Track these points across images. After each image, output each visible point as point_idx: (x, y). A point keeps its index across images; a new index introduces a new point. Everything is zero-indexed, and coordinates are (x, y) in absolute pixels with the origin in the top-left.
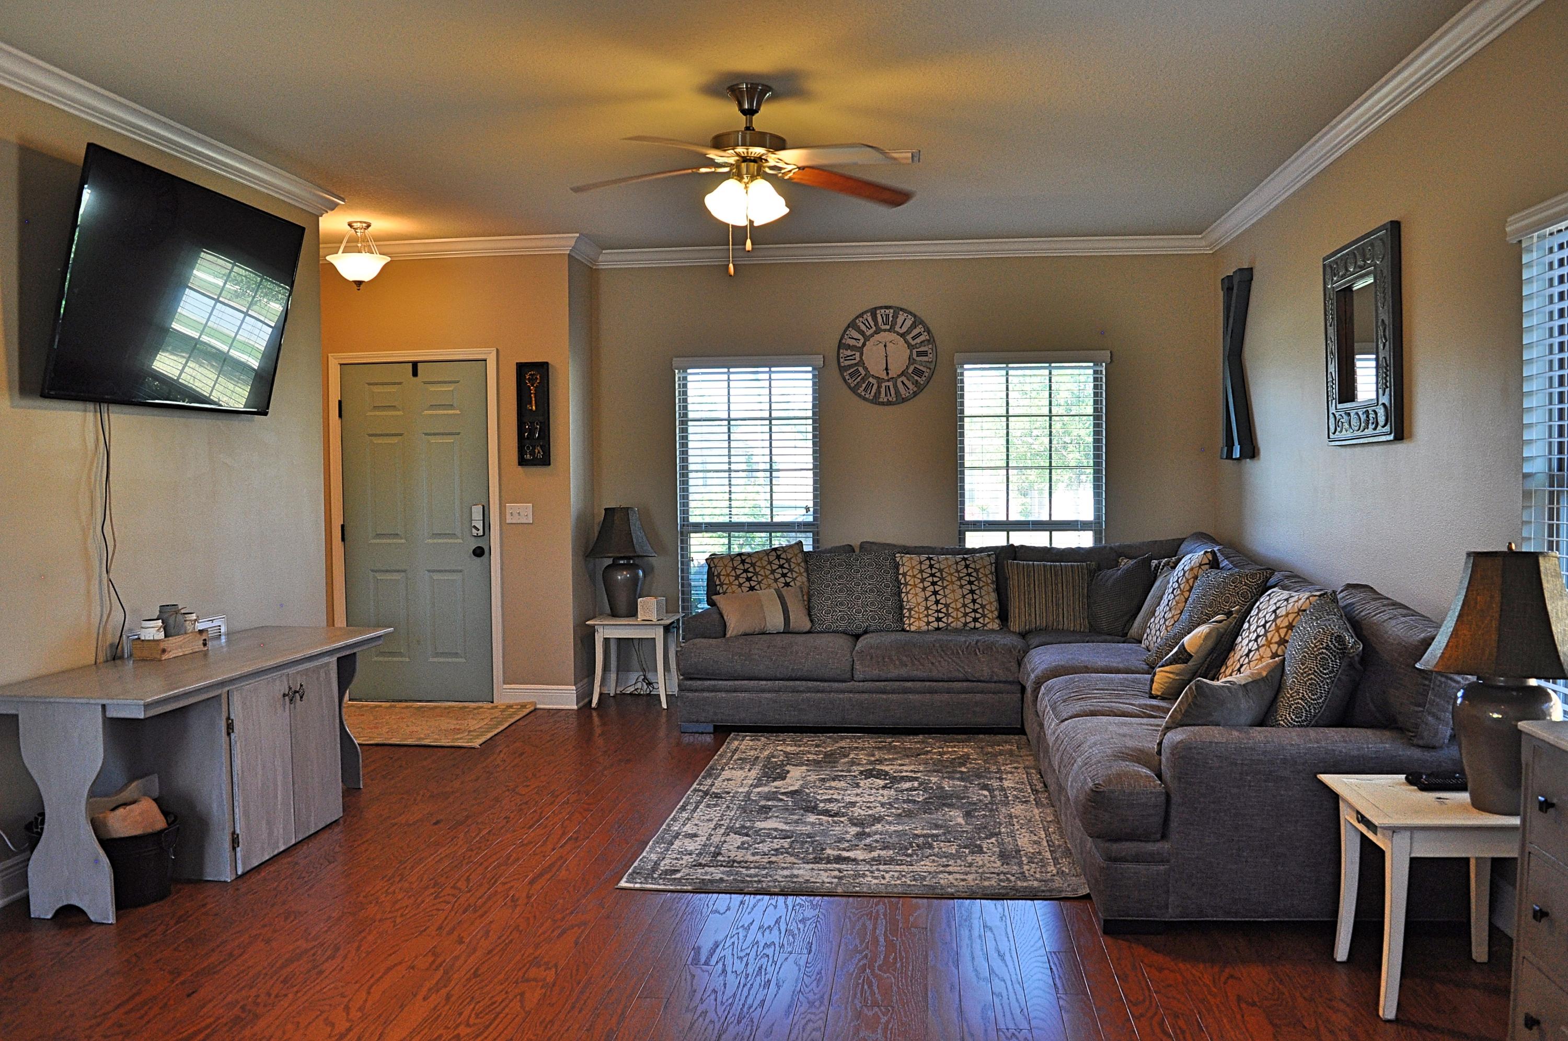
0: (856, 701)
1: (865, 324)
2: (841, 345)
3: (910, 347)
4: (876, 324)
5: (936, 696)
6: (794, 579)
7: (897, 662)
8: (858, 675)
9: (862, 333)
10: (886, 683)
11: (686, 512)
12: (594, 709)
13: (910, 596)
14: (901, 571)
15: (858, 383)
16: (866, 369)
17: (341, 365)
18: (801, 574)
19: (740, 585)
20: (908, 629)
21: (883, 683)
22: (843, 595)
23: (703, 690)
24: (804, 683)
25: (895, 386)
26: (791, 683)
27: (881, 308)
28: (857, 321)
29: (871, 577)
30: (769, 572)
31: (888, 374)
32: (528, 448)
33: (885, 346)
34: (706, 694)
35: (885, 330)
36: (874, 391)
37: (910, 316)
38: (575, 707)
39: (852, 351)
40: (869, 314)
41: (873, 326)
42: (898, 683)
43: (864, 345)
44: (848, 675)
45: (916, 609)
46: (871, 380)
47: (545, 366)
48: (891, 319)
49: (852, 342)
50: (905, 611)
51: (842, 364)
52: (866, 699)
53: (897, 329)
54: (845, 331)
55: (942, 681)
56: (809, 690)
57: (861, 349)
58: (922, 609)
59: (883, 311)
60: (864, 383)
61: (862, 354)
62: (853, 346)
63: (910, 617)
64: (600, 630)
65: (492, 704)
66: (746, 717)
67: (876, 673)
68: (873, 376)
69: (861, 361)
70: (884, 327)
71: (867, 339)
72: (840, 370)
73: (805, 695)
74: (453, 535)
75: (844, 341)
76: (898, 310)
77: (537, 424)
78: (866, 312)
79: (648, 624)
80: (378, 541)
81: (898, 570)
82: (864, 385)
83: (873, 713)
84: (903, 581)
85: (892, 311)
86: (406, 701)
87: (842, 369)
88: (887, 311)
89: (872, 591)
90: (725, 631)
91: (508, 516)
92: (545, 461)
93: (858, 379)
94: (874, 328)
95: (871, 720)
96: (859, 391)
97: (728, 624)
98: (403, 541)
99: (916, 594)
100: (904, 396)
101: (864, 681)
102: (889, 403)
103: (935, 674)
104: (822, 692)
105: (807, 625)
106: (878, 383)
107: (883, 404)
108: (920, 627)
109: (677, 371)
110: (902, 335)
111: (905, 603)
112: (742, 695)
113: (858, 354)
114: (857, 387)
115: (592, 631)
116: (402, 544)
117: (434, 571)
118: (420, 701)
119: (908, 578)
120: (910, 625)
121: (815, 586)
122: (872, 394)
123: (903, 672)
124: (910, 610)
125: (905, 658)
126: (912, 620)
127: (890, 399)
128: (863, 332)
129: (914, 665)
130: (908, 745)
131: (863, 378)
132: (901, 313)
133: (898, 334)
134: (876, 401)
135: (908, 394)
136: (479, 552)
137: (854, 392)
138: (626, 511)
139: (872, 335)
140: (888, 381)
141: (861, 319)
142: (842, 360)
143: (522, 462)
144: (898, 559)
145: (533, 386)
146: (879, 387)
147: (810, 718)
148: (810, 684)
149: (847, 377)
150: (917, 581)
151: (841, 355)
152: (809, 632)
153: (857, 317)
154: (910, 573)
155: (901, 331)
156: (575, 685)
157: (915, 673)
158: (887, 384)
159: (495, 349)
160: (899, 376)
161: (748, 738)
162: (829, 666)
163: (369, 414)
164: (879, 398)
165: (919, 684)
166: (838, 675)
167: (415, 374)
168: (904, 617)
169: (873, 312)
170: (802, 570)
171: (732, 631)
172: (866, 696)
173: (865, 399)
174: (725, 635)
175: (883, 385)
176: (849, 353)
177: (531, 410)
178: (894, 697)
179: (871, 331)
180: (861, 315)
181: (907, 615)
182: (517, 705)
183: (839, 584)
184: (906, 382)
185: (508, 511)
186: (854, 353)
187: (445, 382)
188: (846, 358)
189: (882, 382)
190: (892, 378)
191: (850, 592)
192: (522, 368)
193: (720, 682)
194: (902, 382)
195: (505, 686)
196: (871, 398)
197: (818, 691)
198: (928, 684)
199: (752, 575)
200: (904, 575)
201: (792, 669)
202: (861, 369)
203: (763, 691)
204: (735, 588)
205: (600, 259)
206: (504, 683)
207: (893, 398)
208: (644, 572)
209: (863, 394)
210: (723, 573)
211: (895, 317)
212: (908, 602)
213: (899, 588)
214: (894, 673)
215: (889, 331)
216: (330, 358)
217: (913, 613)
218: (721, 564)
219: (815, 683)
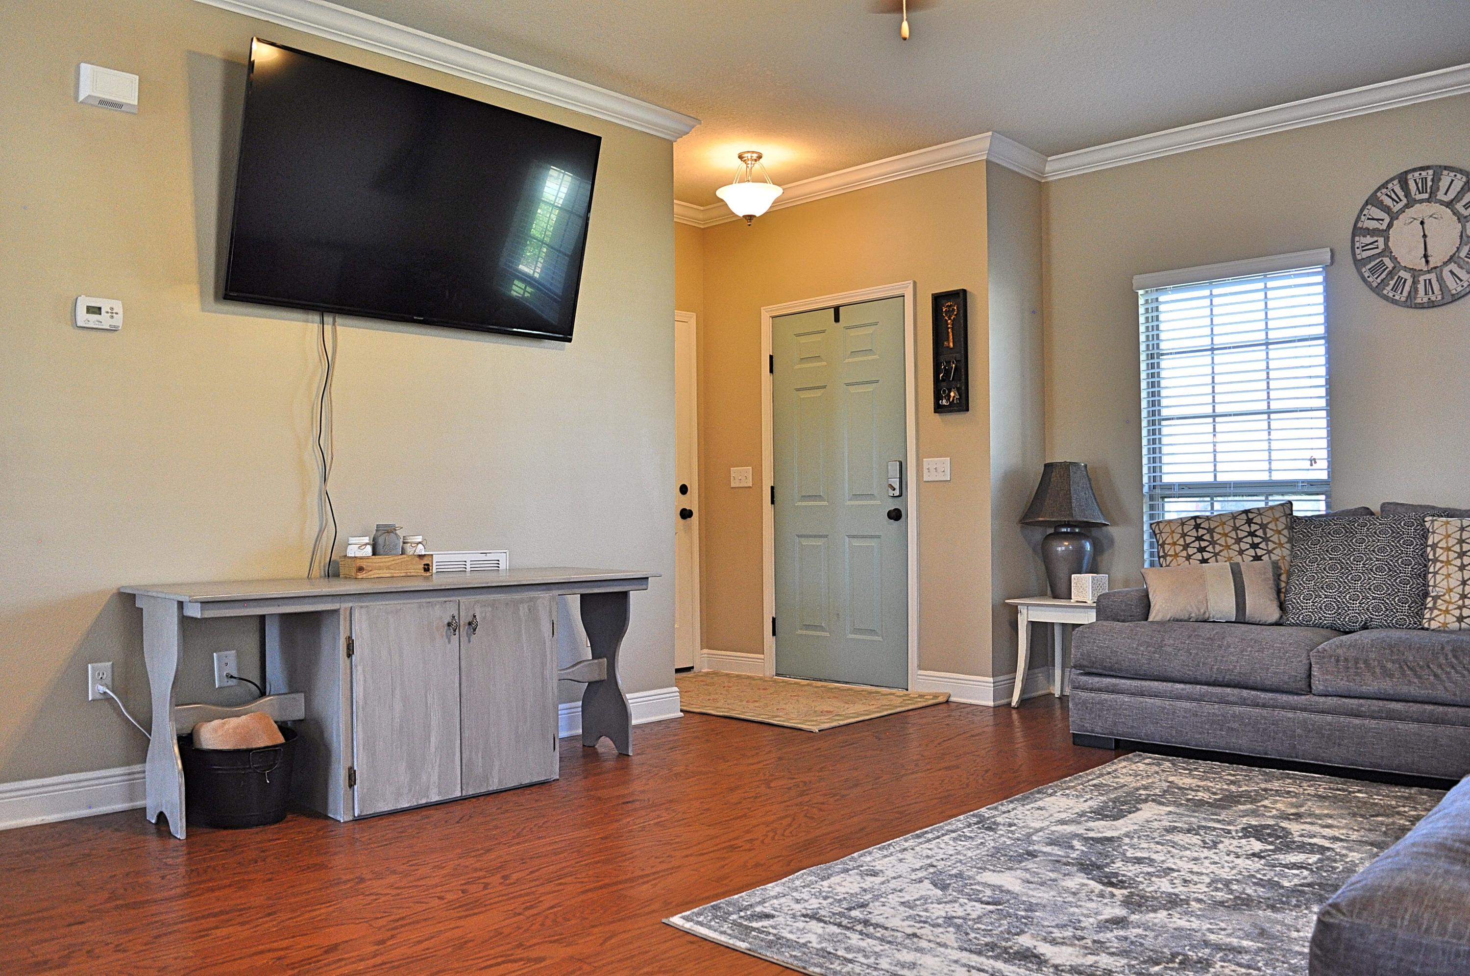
0: (1313, 725)
1: (1390, 197)
2: (1357, 231)
3: (1462, 219)
4: (1407, 194)
5: (1441, 729)
6: (1269, 552)
7: (1378, 670)
8: (1317, 685)
9: (1387, 210)
10: (1361, 701)
11: (1156, 469)
12: (1014, 708)
13: (1439, 578)
14: (1430, 542)
15: (1382, 281)
16: (1394, 259)
17: (773, 317)
18: (1281, 545)
19: (1188, 557)
20: (1426, 625)
21: (1356, 701)
22: (1336, 573)
23: (1100, 690)
24: (1236, 691)
25: (1440, 279)
26: (1218, 690)
27: (1414, 170)
28: (1379, 194)
29: (1382, 550)
30: (1233, 541)
31: (1427, 262)
32: (944, 391)
33: (1422, 223)
34: (1104, 696)
35: (1421, 201)
36: (1407, 288)
37: (1459, 176)
38: (991, 704)
39: (1372, 236)
40: (1396, 182)
41: (1402, 198)
42: (1381, 703)
43: (1390, 225)
44: (1302, 684)
45: (1447, 597)
46: (1402, 274)
47: (961, 295)
48: (1429, 183)
49: (1372, 225)
50: (1429, 599)
51: (1359, 257)
52: (1330, 724)
53: (1440, 196)
54: (1362, 210)
55: (1454, 705)
56: (1243, 702)
57: (1385, 233)
58: (1455, 597)
59: (1416, 174)
60: (1392, 279)
61: (1387, 240)
62: (1374, 230)
63: (1435, 608)
64: (1023, 610)
65: (905, 692)
66: (1150, 732)
67: (1342, 684)
68: (1405, 269)
69: (1387, 249)
70: (1419, 197)
71: (1394, 217)
72: (1355, 264)
73: (1237, 709)
74: (871, 496)
75: (1360, 225)
76: (1438, 171)
77: (953, 363)
78: (1392, 180)
79: (1082, 606)
80: (804, 504)
81: (1427, 539)
82: (1392, 283)
83: (1339, 745)
84: (1431, 557)
85: (1431, 172)
86: (826, 680)
87: (1359, 263)
88: (1424, 173)
89: (1380, 569)
90: (1148, 615)
91: (925, 471)
92: (963, 405)
93: (1383, 276)
94: (1405, 201)
95: (1336, 756)
96: (1385, 292)
97: (1152, 605)
98: (825, 503)
99: (1448, 576)
100: (1454, 292)
101: (1326, 696)
102: (1432, 305)
103: (1440, 693)
104: (1264, 706)
105: (1274, 614)
106: (1414, 277)
107: (1421, 306)
108: (1445, 624)
109: (1141, 292)
110: (1449, 205)
111: (1430, 588)
112: (1149, 701)
113: (1381, 240)
114: (1382, 285)
115: (1014, 611)
116: (825, 506)
117: (854, 537)
118: (838, 682)
119: (1439, 551)
120: (1430, 619)
121: (1297, 562)
122: (1405, 293)
123: (1386, 686)
124: (1437, 597)
125: (1389, 665)
126: (1436, 612)
127: (1433, 298)
128: (1389, 208)
129: (1404, 674)
130: (1377, 799)
131: (1390, 272)
132: (1445, 172)
133: (1442, 203)
134: (1410, 303)
135: (1459, 289)
136: (896, 515)
137: (1378, 294)
138: (1067, 467)
139: (1402, 211)
140: (1429, 272)
141: (1384, 191)
142: (1358, 251)
143: (938, 409)
144: (1427, 524)
145: (950, 319)
146: (1415, 283)
147: (1243, 744)
148: (1245, 693)
149: (1366, 275)
150: (1452, 555)
151: (1357, 245)
152: (1277, 624)
153: (1379, 189)
154: (1443, 544)
155: (1447, 199)
156: (993, 676)
157: (1404, 689)
158: (1427, 276)
159: (911, 281)
160: (1446, 264)
161: (1147, 761)
162: (1272, 669)
163: (798, 367)
164: (1415, 298)
165: (1415, 707)
166: (1286, 683)
167: (837, 319)
168: (1426, 608)
169: (1403, 180)
170: (1284, 540)
171: (1157, 614)
172: (1329, 718)
173: (1394, 302)
174: (1147, 619)
175: (1421, 279)
176: (1369, 239)
177: (948, 347)
178: (1373, 723)
179: (1401, 205)
180: (1384, 186)
181: (1430, 605)
182: (930, 694)
183: (1331, 559)
184: (1457, 271)
185: (925, 466)
186: (1375, 239)
187: (865, 325)
188: (1365, 247)
189: (1419, 276)
190: (1436, 268)
191: (1346, 569)
192: (938, 299)
193: (1123, 681)
194: (1451, 272)
195: (921, 672)
196: (1403, 299)
197: (1256, 705)
198: (1429, 708)
199: (1206, 543)
200: (1434, 546)
201: (1218, 669)
202: (1387, 260)
203: (1179, 697)
204: (1181, 560)
205: (1047, 169)
206: (920, 669)
207: (1437, 296)
208: (1094, 545)
209: (1391, 295)
210: (1169, 541)
211: (1436, 179)
212: (1435, 586)
213: (1425, 566)
214: (1372, 685)
215: (1428, 200)
216: (762, 311)
217: (1439, 602)
218: (1167, 529)
219: (1253, 692)
